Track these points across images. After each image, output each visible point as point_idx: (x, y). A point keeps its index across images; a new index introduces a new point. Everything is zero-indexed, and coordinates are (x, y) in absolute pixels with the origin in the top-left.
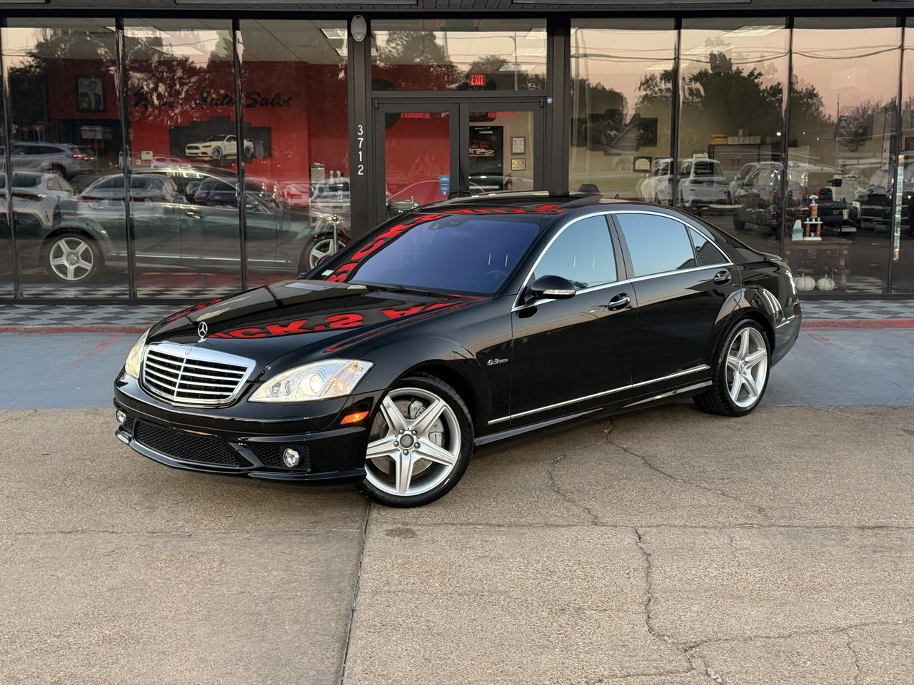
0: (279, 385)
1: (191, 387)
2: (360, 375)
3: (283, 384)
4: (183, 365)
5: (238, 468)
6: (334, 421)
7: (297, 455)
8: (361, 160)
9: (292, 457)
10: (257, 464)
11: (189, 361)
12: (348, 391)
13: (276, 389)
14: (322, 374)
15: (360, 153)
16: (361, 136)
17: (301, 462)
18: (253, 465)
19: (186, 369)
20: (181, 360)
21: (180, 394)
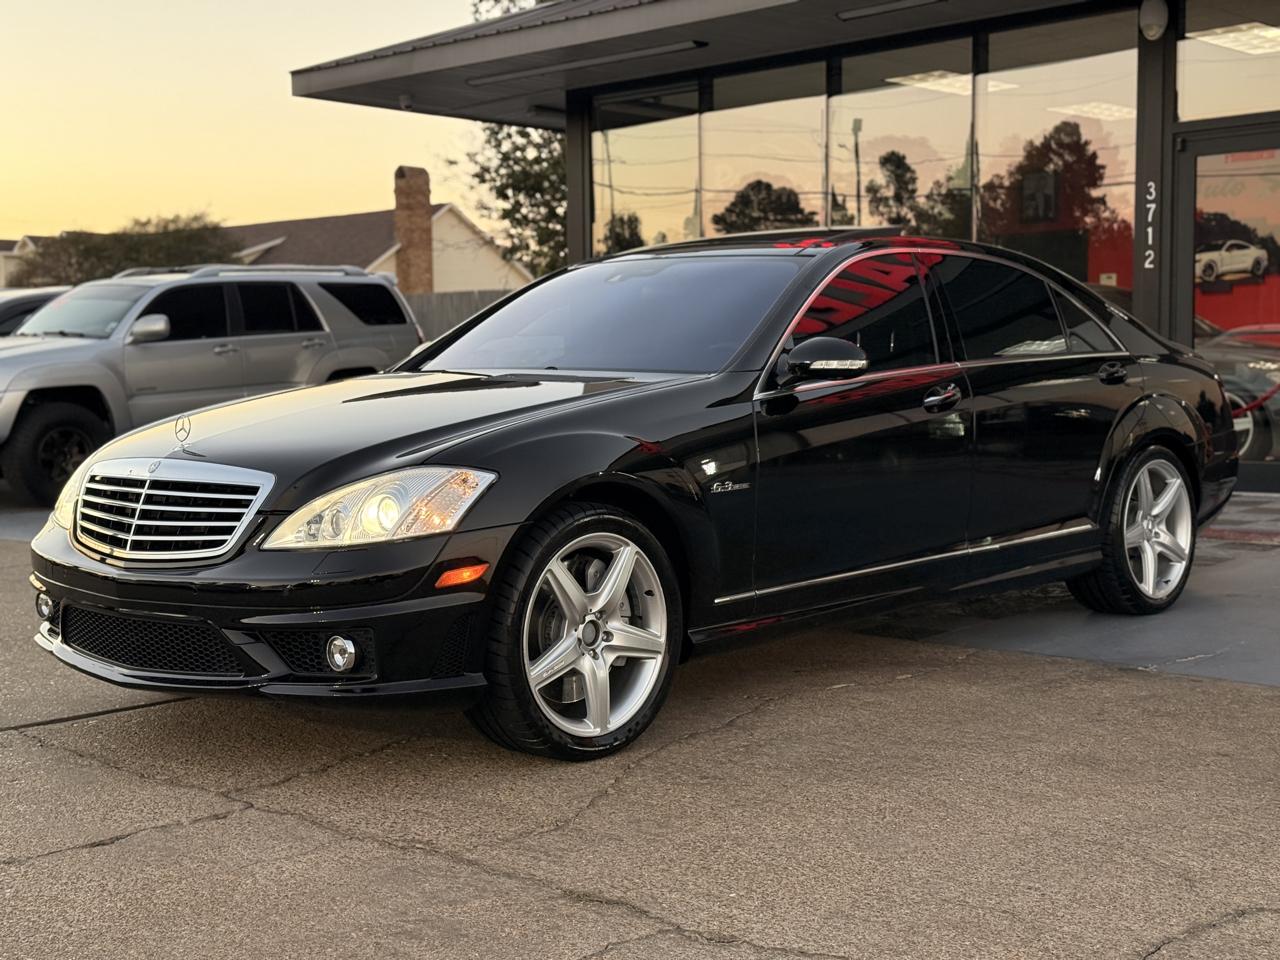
0: (319, 519)
1: (158, 531)
2: (472, 496)
3: (327, 518)
4: (144, 491)
5: (241, 678)
6: (424, 580)
7: (350, 648)
8: (1150, 242)
9: (342, 652)
10: (275, 666)
11: (155, 484)
12: (450, 524)
13: (313, 527)
14: (399, 494)
15: (1150, 230)
16: (1151, 202)
17: (360, 659)
18: (267, 671)
19: (149, 499)
20: (140, 483)
21: (137, 546)
